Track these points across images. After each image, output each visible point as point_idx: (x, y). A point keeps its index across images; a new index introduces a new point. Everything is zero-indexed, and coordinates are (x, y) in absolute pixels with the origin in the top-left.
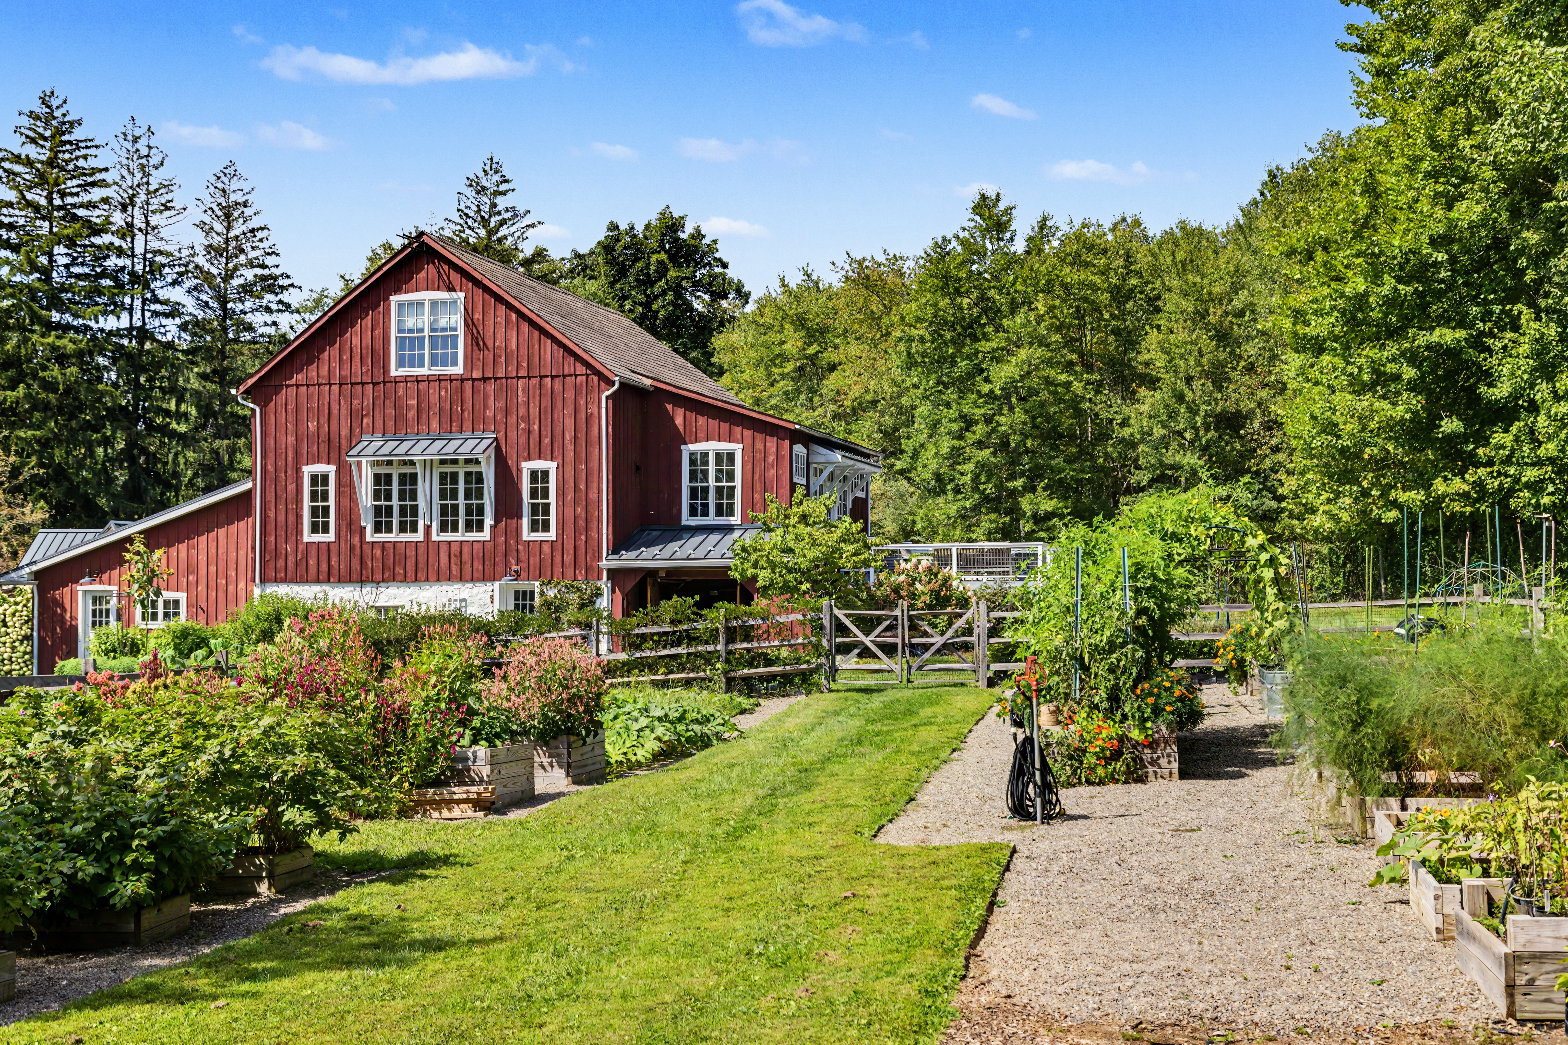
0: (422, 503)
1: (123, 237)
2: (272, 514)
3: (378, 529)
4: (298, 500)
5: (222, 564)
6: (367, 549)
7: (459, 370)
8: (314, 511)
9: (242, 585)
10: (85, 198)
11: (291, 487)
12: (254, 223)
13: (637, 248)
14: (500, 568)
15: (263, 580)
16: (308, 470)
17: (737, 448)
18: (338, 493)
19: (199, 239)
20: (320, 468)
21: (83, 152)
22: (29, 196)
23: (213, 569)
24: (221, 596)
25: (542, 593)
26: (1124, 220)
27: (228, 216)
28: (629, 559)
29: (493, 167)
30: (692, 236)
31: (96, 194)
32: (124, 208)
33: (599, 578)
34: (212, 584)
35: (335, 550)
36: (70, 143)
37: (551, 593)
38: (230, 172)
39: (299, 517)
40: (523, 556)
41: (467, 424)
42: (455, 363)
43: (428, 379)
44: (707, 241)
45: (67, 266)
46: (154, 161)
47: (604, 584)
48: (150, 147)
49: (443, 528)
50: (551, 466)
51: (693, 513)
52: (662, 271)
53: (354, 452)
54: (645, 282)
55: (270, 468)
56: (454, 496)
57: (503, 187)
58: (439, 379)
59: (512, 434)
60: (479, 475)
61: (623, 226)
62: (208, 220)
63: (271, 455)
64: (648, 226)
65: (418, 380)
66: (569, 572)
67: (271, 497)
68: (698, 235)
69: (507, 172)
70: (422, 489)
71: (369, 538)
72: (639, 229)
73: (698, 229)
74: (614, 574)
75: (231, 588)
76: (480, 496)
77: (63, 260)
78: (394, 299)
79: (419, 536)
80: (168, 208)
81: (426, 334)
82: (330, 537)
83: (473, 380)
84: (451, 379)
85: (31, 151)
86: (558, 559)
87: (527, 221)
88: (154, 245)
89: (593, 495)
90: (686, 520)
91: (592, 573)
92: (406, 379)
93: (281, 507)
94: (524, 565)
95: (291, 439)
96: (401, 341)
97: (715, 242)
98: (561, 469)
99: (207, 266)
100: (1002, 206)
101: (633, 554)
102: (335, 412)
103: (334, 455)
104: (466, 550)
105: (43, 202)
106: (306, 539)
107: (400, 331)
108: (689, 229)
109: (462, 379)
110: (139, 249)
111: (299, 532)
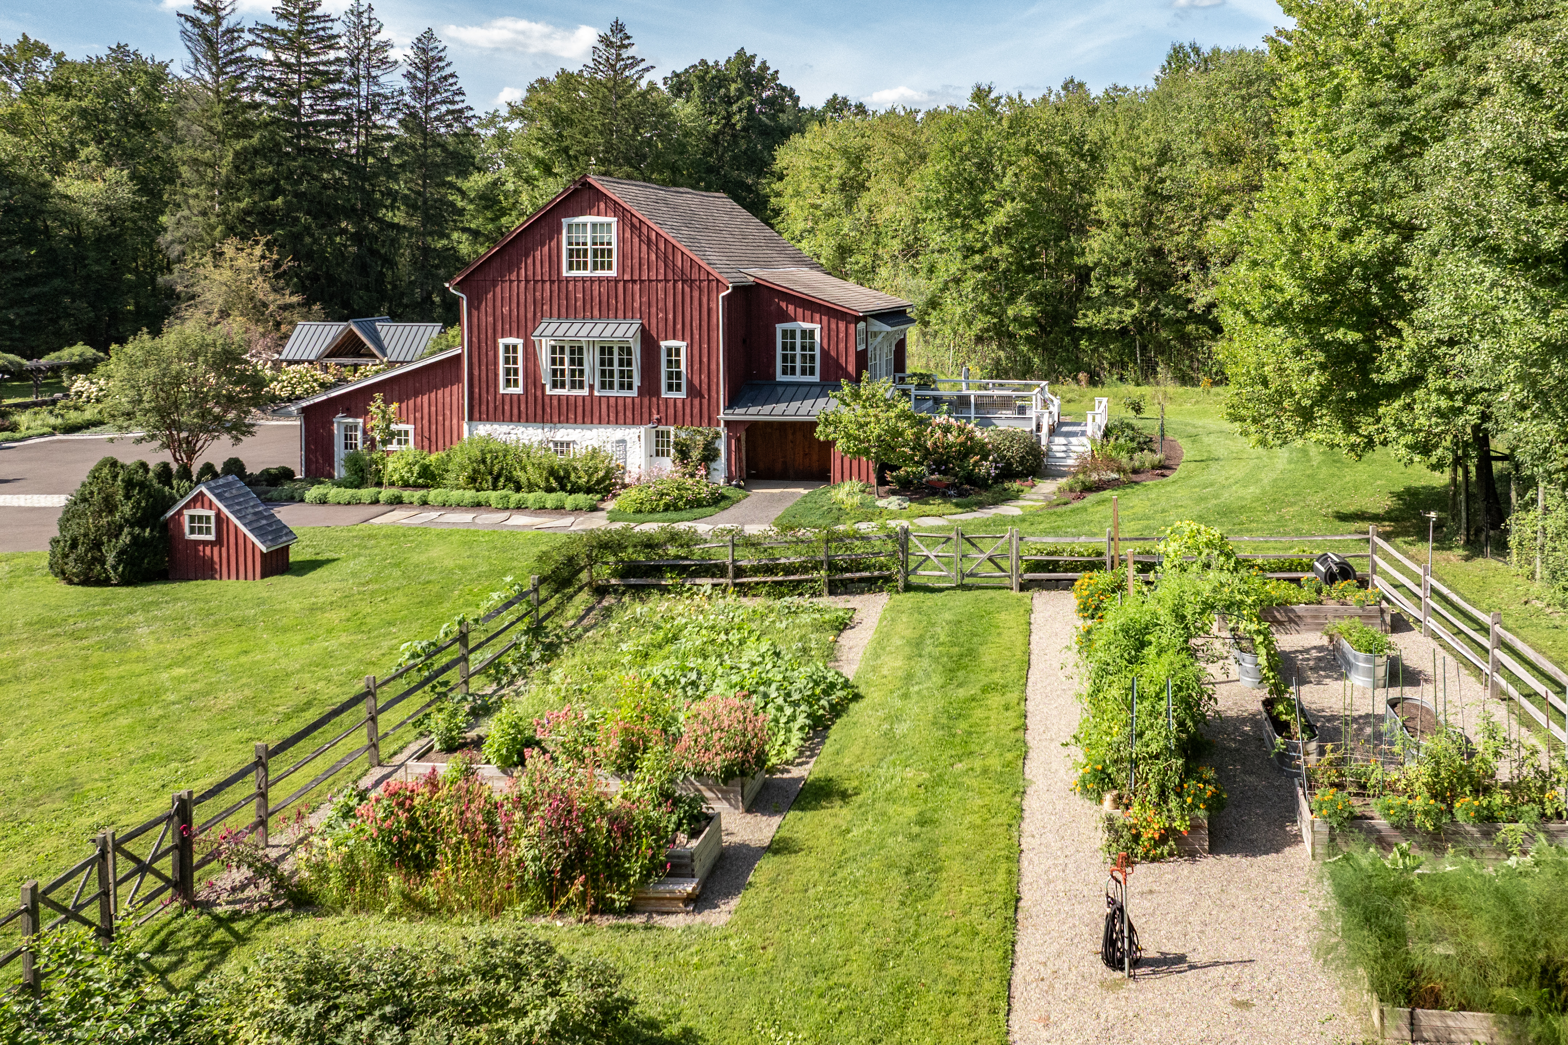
0: (586, 367)
1: (350, 84)
2: (476, 373)
3: (554, 385)
4: (496, 364)
5: (440, 406)
6: (547, 401)
7: (613, 273)
8: (508, 372)
9: (455, 421)
10: (323, 58)
11: (491, 353)
12: (448, 71)
13: (721, 80)
14: (646, 416)
15: (471, 418)
16: (502, 342)
17: (817, 327)
18: (526, 359)
19: (405, 84)
20: (511, 341)
21: (322, 25)
22: (283, 57)
23: (433, 409)
24: (440, 428)
25: (676, 436)
26: (1072, 81)
27: (427, 68)
28: (740, 414)
29: (618, 28)
30: (760, 68)
31: (332, 55)
32: (352, 65)
33: (718, 425)
34: (433, 420)
35: (523, 399)
36: (313, 17)
37: (683, 435)
38: (429, 35)
39: (496, 375)
40: (662, 408)
41: (620, 313)
42: (610, 268)
43: (592, 280)
44: (771, 72)
45: (311, 106)
46: (374, 29)
47: (722, 430)
48: (370, 19)
49: (603, 386)
50: (682, 345)
51: (784, 372)
52: (740, 95)
53: (537, 333)
54: (728, 101)
55: (475, 340)
56: (611, 363)
57: (626, 42)
58: (600, 280)
59: (654, 321)
60: (629, 349)
61: (711, 63)
62: (412, 70)
63: (475, 330)
64: (728, 61)
65: (584, 280)
66: (696, 420)
67: (475, 360)
68: (764, 67)
69: (628, 31)
70: (587, 358)
71: (548, 392)
72: (722, 63)
73: (764, 63)
74: (728, 423)
75: (447, 423)
76: (629, 364)
77: (307, 102)
78: (565, 221)
79: (585, 392)
80: (383, 63)
81: (589, 247)
82: (519, 390)
83: (625, 282)
84: (608, 280)
85: (283, 25)
86: (688, 411)
87: (643, 66)
88: (375, 89)
89: (713, 366)
90: (780, 377)
91: (711, 421)
92: (575, 279)
93: (483, 368)
94: (663, 415)
95: (490, 319)
96: (571, 253)
97: (777, 72)
98: (690, 346)
99: (413, 103)
100: (993, 96)
101: (743, 410)
102: (522, 300)
103: (522, 331)
104: (620, 402)
105: (293, 60)
106: (502, 391)
107: (570, 244)
108: (757, 63)
109: (616, 281)
110: (363, 93)
111: (496, 386)
